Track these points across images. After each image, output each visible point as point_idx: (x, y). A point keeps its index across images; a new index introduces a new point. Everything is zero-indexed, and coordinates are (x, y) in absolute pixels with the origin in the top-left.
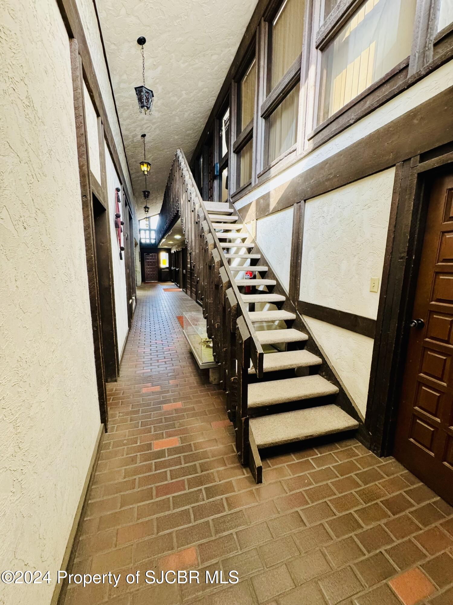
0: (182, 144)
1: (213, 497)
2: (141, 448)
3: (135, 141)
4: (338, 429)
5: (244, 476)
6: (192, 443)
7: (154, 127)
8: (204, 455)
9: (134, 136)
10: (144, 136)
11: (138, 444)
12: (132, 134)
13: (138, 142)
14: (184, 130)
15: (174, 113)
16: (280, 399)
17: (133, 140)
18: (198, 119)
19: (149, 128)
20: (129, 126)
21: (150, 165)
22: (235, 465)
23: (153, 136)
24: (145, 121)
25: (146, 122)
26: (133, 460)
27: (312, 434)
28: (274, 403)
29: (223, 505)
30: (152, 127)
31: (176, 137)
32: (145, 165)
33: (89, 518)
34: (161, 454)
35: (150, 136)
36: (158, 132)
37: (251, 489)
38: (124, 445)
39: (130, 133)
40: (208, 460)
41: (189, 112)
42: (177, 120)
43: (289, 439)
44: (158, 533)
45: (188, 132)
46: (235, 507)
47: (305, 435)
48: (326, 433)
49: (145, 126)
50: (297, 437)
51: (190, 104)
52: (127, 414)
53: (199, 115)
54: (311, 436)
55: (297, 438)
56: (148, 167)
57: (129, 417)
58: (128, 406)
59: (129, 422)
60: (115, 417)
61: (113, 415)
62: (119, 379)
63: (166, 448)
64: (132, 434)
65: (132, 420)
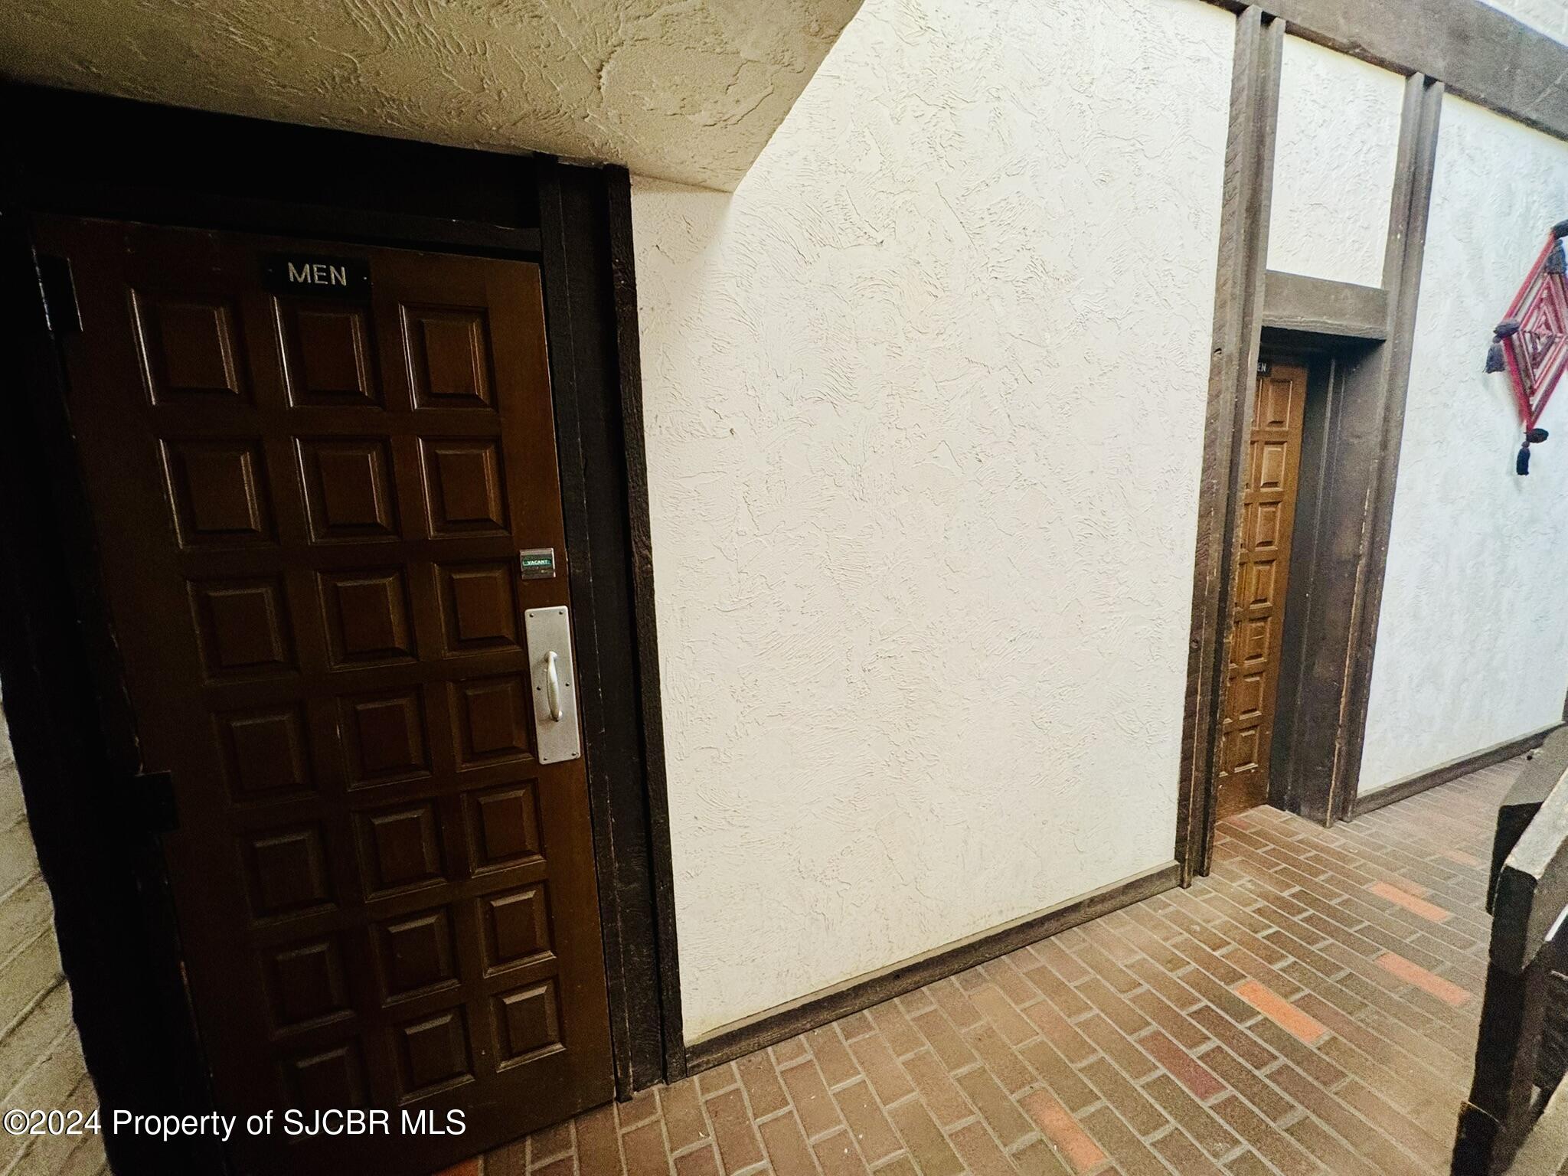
6: (1350, 1076)
11: (1217, 954)
26: (1174, 963)
34: (1244, 1012)
38: (1188, 930)
44: (1081, 1070)
57: (1261, 903)
58: (1289, 886)
59: (1248, 910)
60: (1232, 880)
61: (1234, 877)
62: (1340, 824)
63: (1264, 1014)
64: (1226, 929)
65: (1259, 911)
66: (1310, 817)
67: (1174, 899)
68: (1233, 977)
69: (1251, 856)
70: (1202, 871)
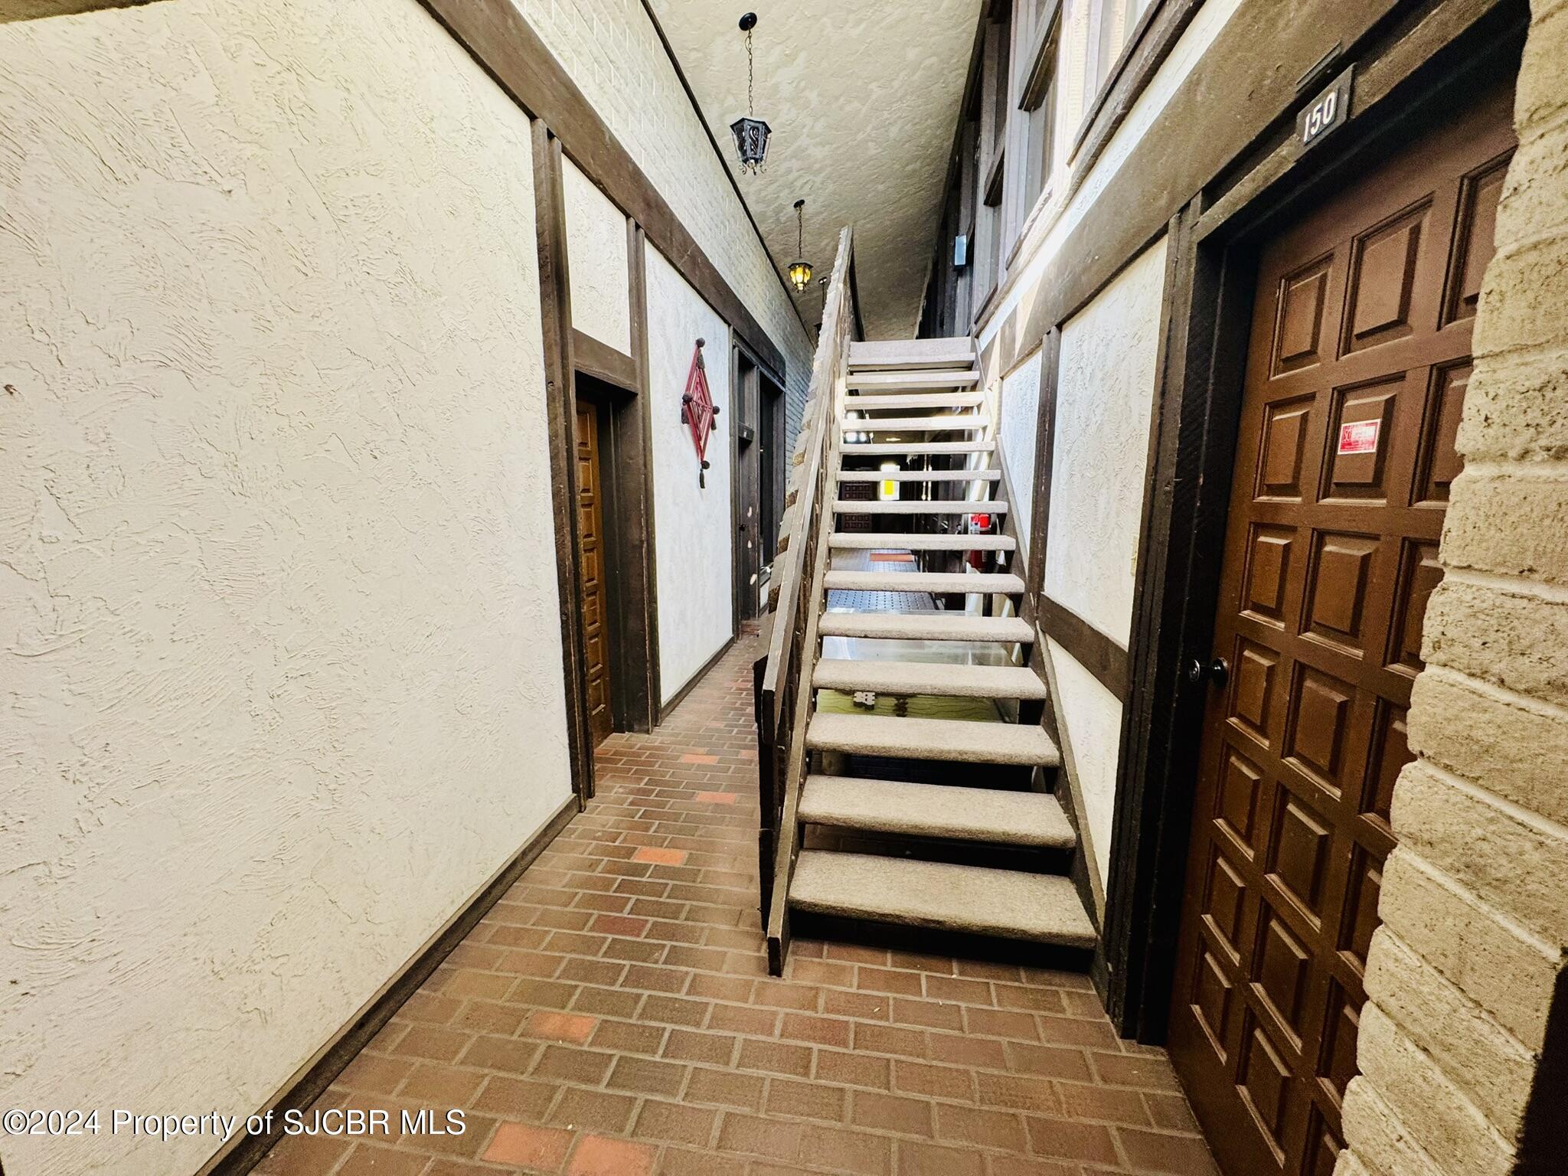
0: (900, 198)
1: (674, 964)
2: (615, 852)
3: (783, 219)
4: (1024, 932)
5: (757, 954)
6: (704, 869)
7: (819, 179)
8: (711, 896)
9: (778, 211)
10: (799, 204)
11: (617, 844)
12: (771, 208)
13: (790, 219)
14: (897, 166)
15: (860, 136)
16: (895, 821)
17: (778, 219)
18: (928, 131)
19: (808, 186)
20: (763, 194)
21: (810, 267)
22: (754, 930)
23: (821, 200)
24: (795, 174)
25: (797, 174)
26: (592, 866)
27: (941, 919)
28: (878, 827)
29: (682, 982)
30: (814, 182)
31: (881, 187)
32: (800, 270)
33: (486, 922)
34: (640, 869)
35: (814, 201)
36: (831, 187)
37: (751, 978)
38: (595, 839)
39: (768, 206)
40: (712, 905)
41: (900, 122)
42: (872, 150)
43: (879, 911)
44: (558, 978)
45: (909, 168)
46: (699, 994)
47: (922, 916)
48: (986, 929)
49: (799, 183)
50: (897, 913)
51: (895, 106)
52: (631, 792)
53: (929, 122)
54: (939, 922)
55: (898, 917)
56: (804, 272)
57: (631, 798)
58: (642, 779)
59: (625, 806)
60: (610, 792)
61: (609, 789)
62: (656, 729)
63: (654, 863)
64: (617, 825)
65: (632, 804)
66: (640, 731)
67: (580, 823)
68: (630, 852)
69: (617, 770)
70: (590, 795)
